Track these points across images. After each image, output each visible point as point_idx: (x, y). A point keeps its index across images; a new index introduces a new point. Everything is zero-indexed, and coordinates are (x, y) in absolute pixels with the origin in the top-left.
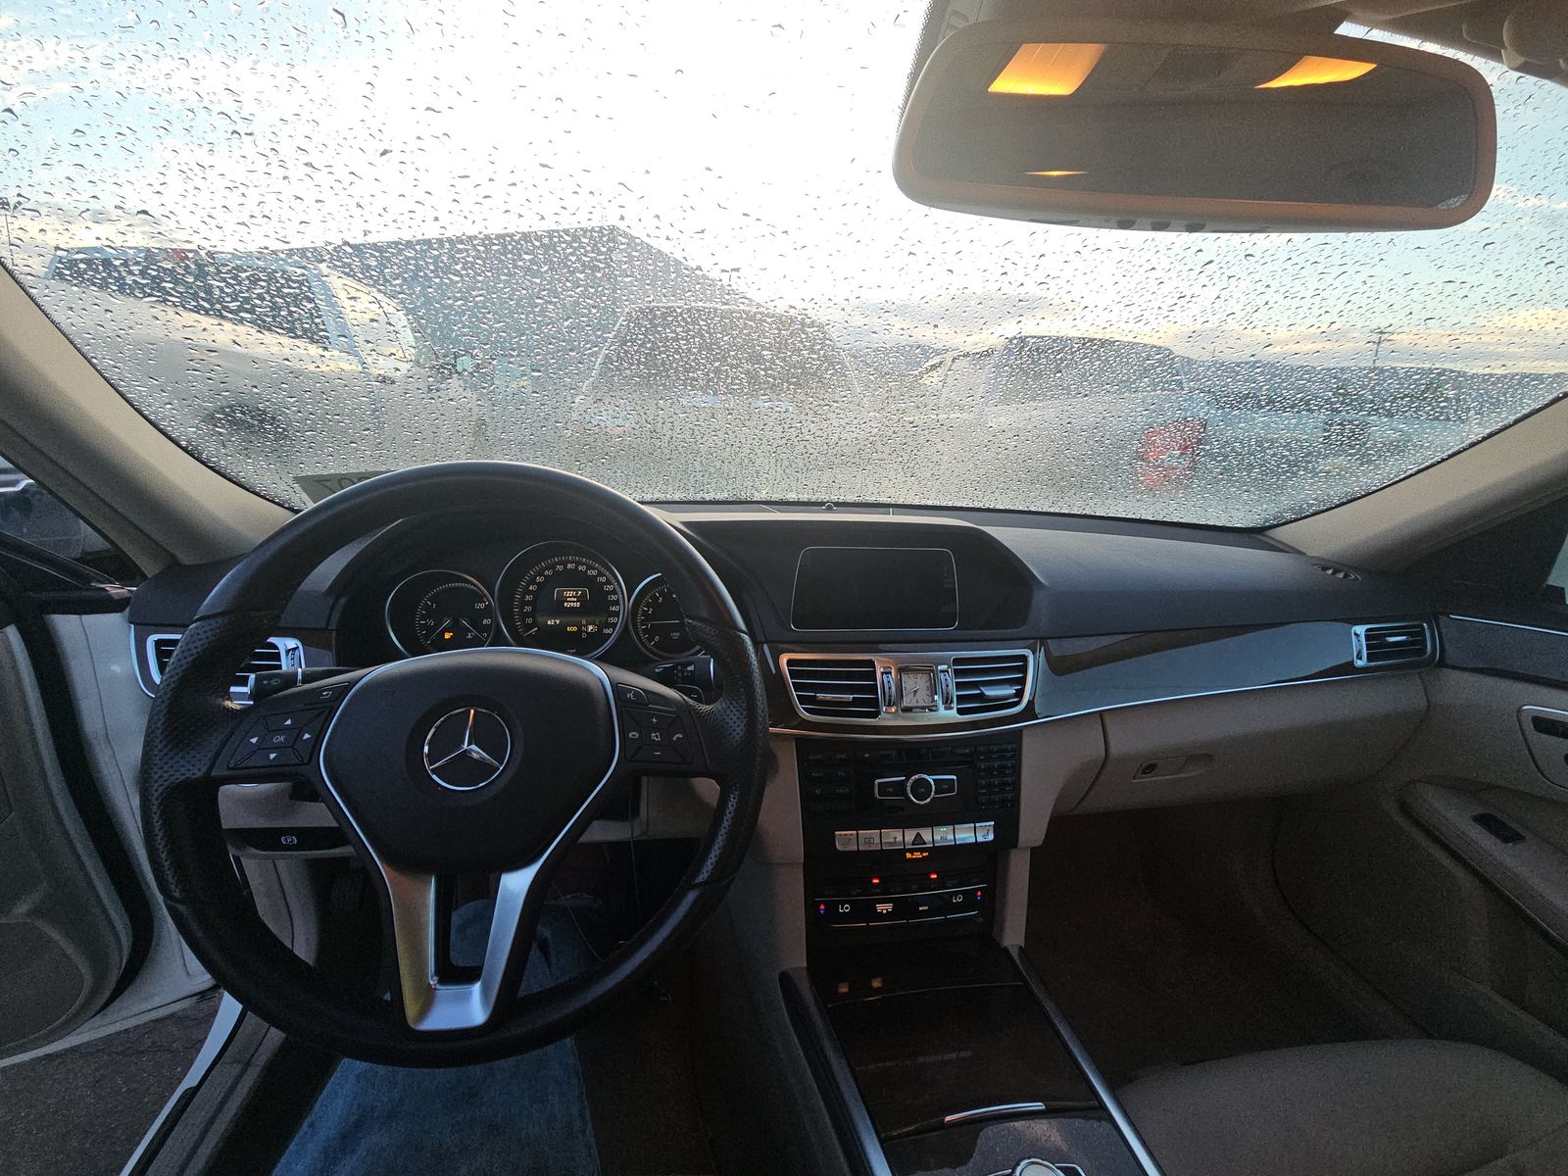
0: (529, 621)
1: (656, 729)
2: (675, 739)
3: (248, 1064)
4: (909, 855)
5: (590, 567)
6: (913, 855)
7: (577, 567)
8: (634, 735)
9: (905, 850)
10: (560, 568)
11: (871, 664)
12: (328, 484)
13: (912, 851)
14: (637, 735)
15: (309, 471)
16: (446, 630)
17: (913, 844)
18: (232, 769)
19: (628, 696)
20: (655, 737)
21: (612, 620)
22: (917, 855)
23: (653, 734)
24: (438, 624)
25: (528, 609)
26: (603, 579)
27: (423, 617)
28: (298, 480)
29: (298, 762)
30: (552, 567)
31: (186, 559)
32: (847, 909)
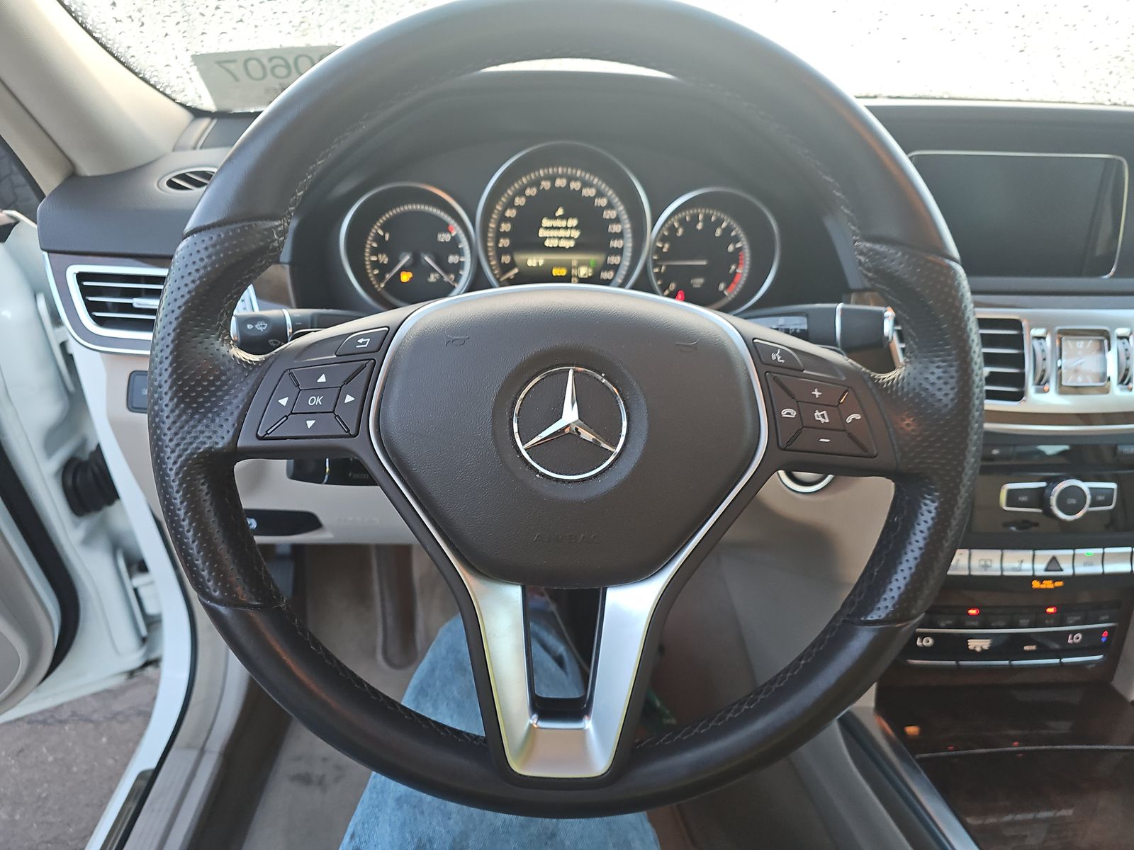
0: (506, 259)
1: (820, 405)
2: (849, 420)
3: (202, 751)
4: (1036, 584)
5: (586, 184)
6: (1042, 583)
7: (568, 185)
8: (789, 413)
9: (1034, 577)
10: (546, 185)
11: (1016, 324)
12: (232, 66)
13: (1041, 579)
14: (794, 414)
15: (213, 45)
16: (404, 269)
17: (1047, 570)
18: (262, 438)
19: (774, 358)
20: (821, 417)
21: (614, 260)
22: (1048, 584)
23: (817, 413)
24: (394, 261)
25: (504, 243)
26: (602, 202)
27: (375, 252)
28: (198, 59)
29: (344, 433)
30: (536, 183)
31: (87, 168)
32: (928, 642)
